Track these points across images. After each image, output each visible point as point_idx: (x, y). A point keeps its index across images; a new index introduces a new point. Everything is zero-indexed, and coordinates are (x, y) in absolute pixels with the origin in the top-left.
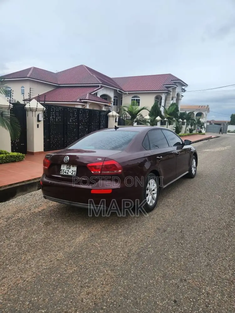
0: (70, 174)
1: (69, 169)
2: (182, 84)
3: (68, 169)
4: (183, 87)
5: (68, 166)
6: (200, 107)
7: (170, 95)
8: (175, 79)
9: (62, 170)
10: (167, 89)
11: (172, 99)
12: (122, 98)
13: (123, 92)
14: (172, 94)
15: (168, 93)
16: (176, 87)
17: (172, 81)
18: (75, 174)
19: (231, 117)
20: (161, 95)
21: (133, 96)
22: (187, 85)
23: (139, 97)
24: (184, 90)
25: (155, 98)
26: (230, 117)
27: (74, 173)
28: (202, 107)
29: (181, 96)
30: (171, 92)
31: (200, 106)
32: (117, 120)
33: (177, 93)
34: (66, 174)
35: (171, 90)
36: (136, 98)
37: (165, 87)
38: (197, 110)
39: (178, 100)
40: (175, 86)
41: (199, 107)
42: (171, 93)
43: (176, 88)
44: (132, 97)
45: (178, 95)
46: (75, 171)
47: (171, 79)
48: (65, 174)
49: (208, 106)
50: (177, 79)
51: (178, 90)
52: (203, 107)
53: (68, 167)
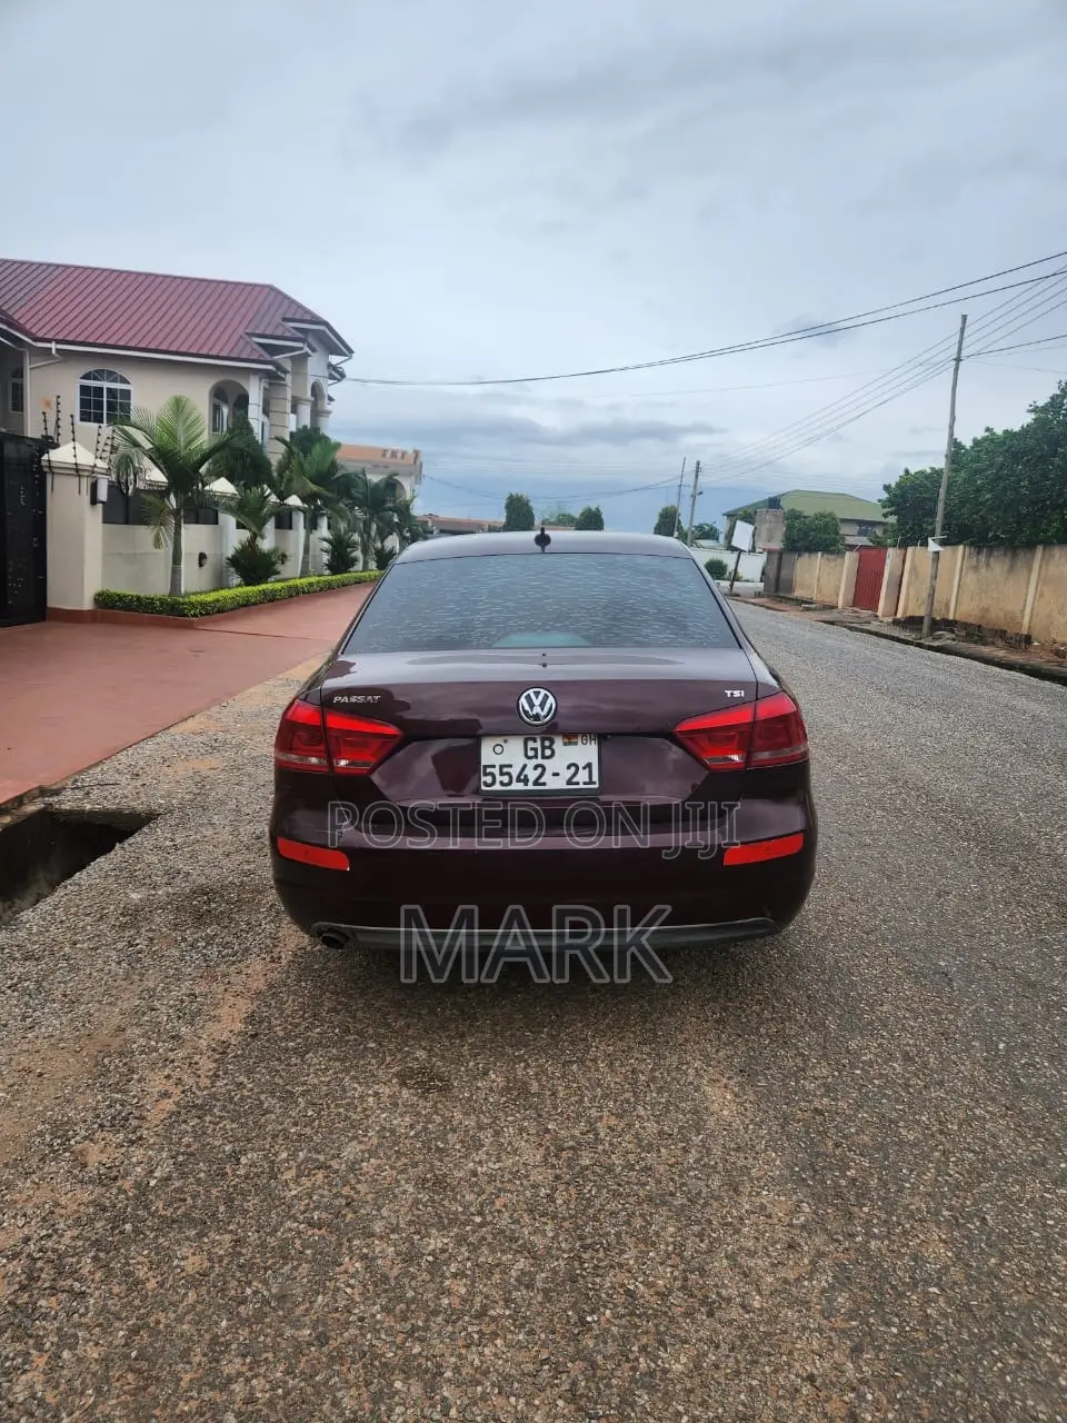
0: (554, 784)
1: (544, 757)
2: (332, 343)
3: (540, 761)
4: (334, 359)
5: (531, 744)
6: (388, 455)
7: (285, 385)
8: (298, 317)
9: (496, 771)
10: (268, 357)
11: (294, 410)
12: (19, 373)
13: (30, 341)
14: (292, 383)
15: (273, 379)
16: (309, 351)
17: (285, 319)
18: (591, 782)
19: (507, 507)
20: (243, 383)
21: (91, 368)
22: (351, 352)
23: (124, 381)
24: (337, 374)
25: (210, 392)
26: (504, 505)
27: (582, 776)
28: (394, 454)
29: (327, 401)
30: (285, 372)
31: (385, 451)
32: (103, 494)
33: (311, 381)
34: (530, 787)
35: (288, 366)
36: (106, 385)
37: (260, 344)
38: (376, 466)
39: (317, 413)
40: (307, 349)
41: (384, 455)
42: (289, 378)
43: (307, 355)
44: (84, 377)
45: (316, 390)
46: (589, 766)
47: (281, 311)
48: (519, 786)
49: (417, 453)
50: (308, 317)
51: (315, 367)
52: (399, 455)
53: (538, 745)
